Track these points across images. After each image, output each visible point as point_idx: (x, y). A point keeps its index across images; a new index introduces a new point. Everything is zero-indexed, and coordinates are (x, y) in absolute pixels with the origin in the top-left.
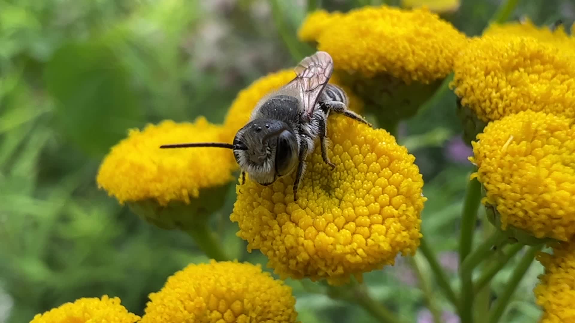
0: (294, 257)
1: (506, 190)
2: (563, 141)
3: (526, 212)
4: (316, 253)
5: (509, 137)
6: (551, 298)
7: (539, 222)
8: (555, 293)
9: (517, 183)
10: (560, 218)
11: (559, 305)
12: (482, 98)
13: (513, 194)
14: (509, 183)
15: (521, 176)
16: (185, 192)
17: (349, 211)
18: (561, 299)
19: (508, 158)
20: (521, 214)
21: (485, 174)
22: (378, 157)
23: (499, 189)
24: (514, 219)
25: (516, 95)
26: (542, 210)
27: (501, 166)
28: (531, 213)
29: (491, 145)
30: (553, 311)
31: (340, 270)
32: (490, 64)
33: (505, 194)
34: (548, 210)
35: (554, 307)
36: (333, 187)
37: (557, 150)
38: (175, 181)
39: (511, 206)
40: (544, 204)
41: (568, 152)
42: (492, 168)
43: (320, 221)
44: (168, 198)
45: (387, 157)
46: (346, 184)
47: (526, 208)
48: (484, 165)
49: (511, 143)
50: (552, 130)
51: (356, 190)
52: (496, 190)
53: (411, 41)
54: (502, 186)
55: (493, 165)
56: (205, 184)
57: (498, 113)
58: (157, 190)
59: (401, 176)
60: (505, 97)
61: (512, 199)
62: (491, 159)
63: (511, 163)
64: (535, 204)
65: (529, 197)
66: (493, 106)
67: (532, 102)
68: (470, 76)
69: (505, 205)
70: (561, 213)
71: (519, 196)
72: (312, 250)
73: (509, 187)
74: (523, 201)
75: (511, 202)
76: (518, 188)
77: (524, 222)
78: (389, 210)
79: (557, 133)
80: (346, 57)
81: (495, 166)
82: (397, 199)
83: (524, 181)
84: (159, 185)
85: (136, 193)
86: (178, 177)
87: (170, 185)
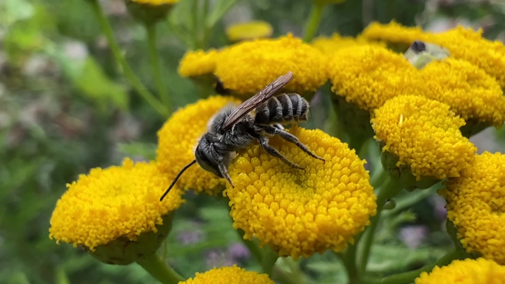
0: (305, 239)
1: (412, 152)
2: (428, 111)
3: (431, 164)
5: (399, 116)
6: (463, 217)
7: (440, 168)
8: (463, 213)
9: (418, 145)
10: (451, 162)
11: (470, 220)
13: (419, 154)
14: (413, 147)
15: (418, 140)
17: (327, 194)
18: (470, 215)
19: (407, 130)
20: (428, 166)
21: (392, 145)
22: (326, 150)
23: (407, 152)
24: (423, 171)
25: (383, 87)
26: (440, 160)
27: (403, 137)
28: (434, 163)
29: (389, 125)
30: (468, 225)
31: (341, 238)
33: (412, 155)
34: (444, 159)
35: (468, 222)
36: (303, 180)
37: (428, 118)
38: (141, 216)
39: (420, 162)
40: (440, 155)
41: (434, 118)
42: (397, 140)
44: (139, 232)
45: (332, 148)
46: (313, 175)
47: (430, 161)
48: (389, 139)
49: (404, 120)
50: (419, 105)
51: (322, 177)
52: (406, 154)
54: (409, 150)
55: (397, 138)
56: (165, 211)
58: (127, 228)
59: (348, 159)
61: (419, 157)
62: (394, 134)
63: (410, 133)
64: (435, 156)
65: (430, 153)
67: (394, 90)
69: (416, 162)
70: (452, 158)
71: (423, 154)
73: (414, 149)
74: (427, 157)
75: (419, 159)
76: (420, 149)
77: (430, 171)
78: (352, 185)
79: (423, 107)
81: (399, 137)
82: (354, 176)
83: (422, 143)
84: (125, 223)
85: (106, 236)
86: (141, 211)
87: (137, 221)
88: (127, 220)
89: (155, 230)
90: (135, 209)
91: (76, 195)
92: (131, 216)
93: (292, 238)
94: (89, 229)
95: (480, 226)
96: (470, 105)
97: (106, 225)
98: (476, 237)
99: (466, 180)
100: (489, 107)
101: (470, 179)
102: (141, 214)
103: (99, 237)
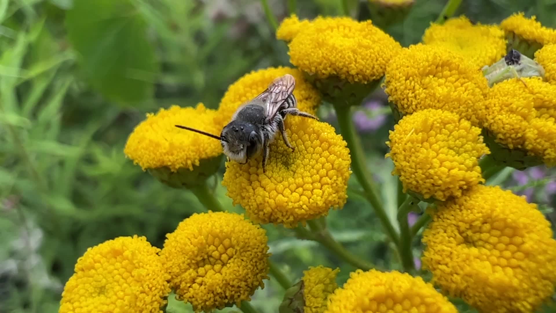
0: (262, 210)
1: (405, 166)
2: (451, 132)
3: (417, 182)
4: (276, 208)
5: (412, 128)
6: (431, 238)
7: (426, 188)
8: (434, 235)
9: (413, 162)
10: (439, 186)
11: (435, 242)
12: (402, 97)
13: (410, 169)
14: (408, 162)
15: (416, 157)
16: (189, 162)
17: (299, 180)
18: (437, 238)
19: (409, 144)
20: (414, 183)
21: (394, 154)
22: (321, 143)
23: (402, 165)
24: (409, 186)
25: (425, 95)
26: (428, 181)
27: (405, 150)
28: (421, 182)
29: (401, 134)
30: (431, 246)
31: (291, 219)
32: (411, 71)
33: (405, 169)
34: (432, 180)
35: (432, 244)
36: (290, 163)
37: (446, 138)
38: (182, 154)
39: (408, 177)
40: (430, 177)
41: (454, 139)
42: (399, 151)
43: (279, 187)
44: (177, 166)
45: (327, 143)
46: (299, 161)
47: (417, 179)
48: (394, 148)
49: (412, 134)
50: (444, 124)
51: (305, 166)
52: (400, 166)
53: (354, 52)
54: (404, 163)
55: (399, 149)
56: (204, 156)
57: (413, 109)
58: (170, 161)
59: (335, 156)
60: (418, 97)
61: (409, 172)
62: (398, 144)
63: (411, 148)
64: (424, 176)
65: (420, 171)
66: (409, 103)
67: (436, 101)
68: (396, 80)
69: (405, 176)
70: (440, 182)
71: (414, 170)
72: (273, 205)
73: (408, 164)
74: (416, 174)
75: (408, 174)
76: (413, 165)
77: (417, 188)
78: (326, 179)
79: (447, 126)
80: (307, 62)
81: (401, 149)
82: (332, 172)
83: (418, 160)
84: (170, 157)
85: (154, 162)
86: (184, 151)
87: (179, 157)
88: (172, 155)
89: (191, 168)
90: (180, 148)
91: (151, 125)
92: (175, 152)
93: (252, 206)
95: (439, 251)
98: (432, 259)
100: (543, 142)
101: (457, 206)
103: (150, 162)
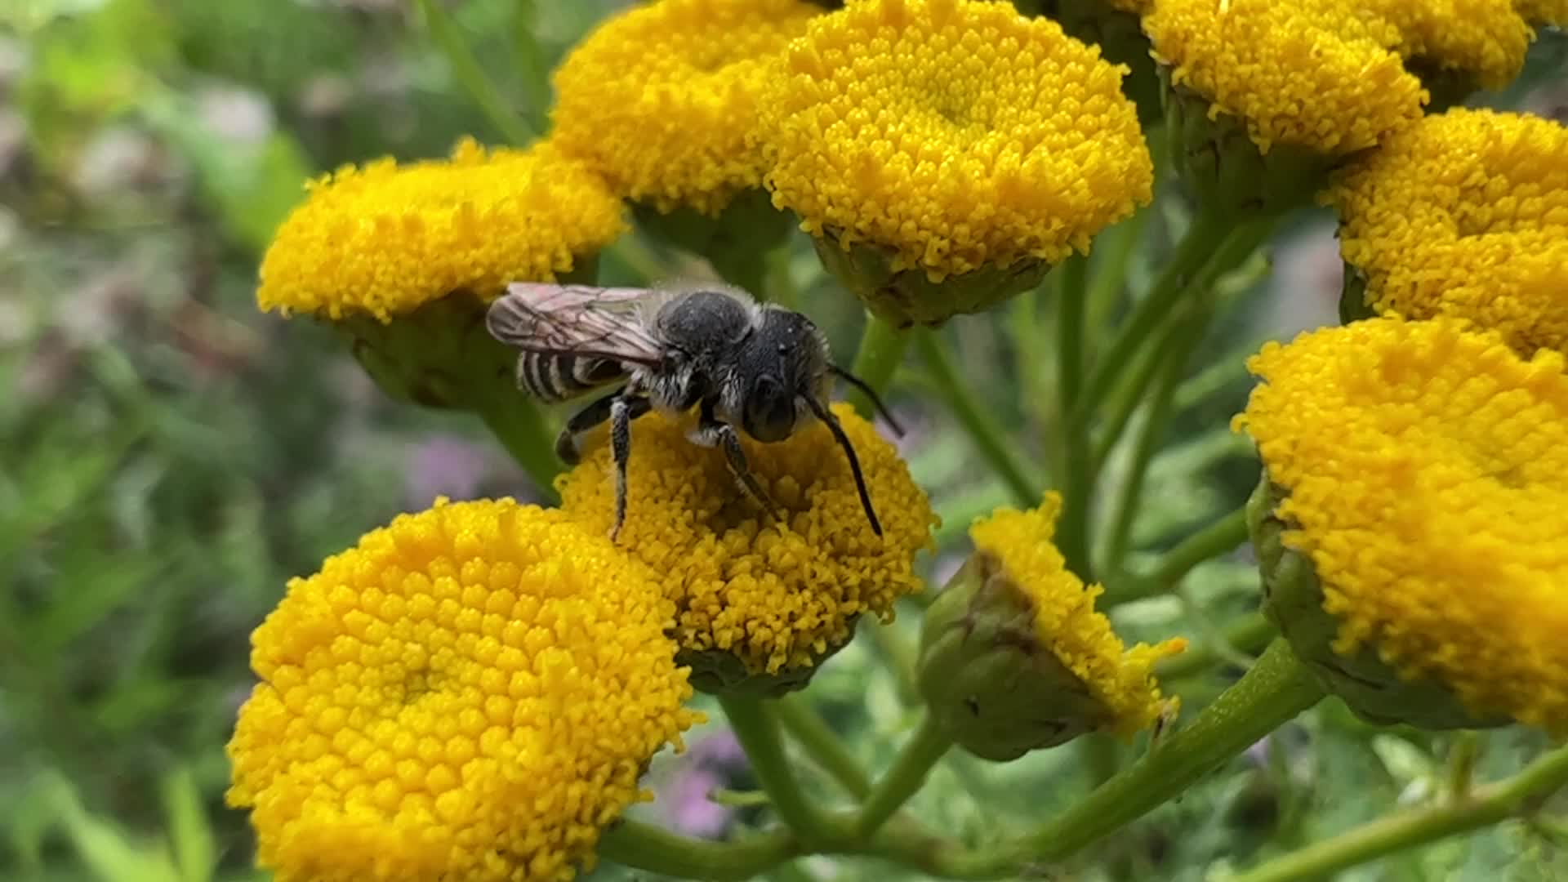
1: (1252, 75)
3: (1301, 104)
6: (1381, 243)
7: (1327, 116)
8: (1384, 234)
9: (1269, 57)
10: (1356, 101)
11: (1400, 249)
13: (1270, 78)
14: (1255, 60)
15: (1270, 45)
17: (1022, 131)
18: (1399, 239)
19: (1239, 20)
20: (1293, 108)
21: (1198, 66)
22: (1022, 43)
23: (1239, 77)
24: (1280, 124)
26: (1326, 94)
27: (1225, 39)
28: (1310, 102)
29: (1193, 15)
30: (1394, 262)
33: (1253, 84)
34: (1337, 91)
35: (1394, 255)
38: (515, 239)
39: (1271, 100)
40: (1326, 83)
41: (1315, 12)
42: (1214, 47)
46: (986, 96)
47: (1298, 97)
48: (1191, 48)
51: (1011, 100)
52: (1235, 80)
54: (1244, 69)
55: (1214, 43)
61: (1269, 86)
62: (1204, 33)
63: (1247, 29)
64: (1312, 85)
65: (1300, 78)
69: (1260, 100)
70: (1358, 92)
71: (1280, 78)
73: (1257, 67)
74: (1291, 86)
75: (1270, 91)
76: (1274, 66)
77: (1299, 124)
78: (1087, 120)
81: (1219, 41)
82: (1096, 100)
83: (1280, 52)
84: (474, 253)
85: (421, 282)
86: (513, 227)
87: (504, 249)
88: (477, 244)
90: (498, 220)
92: (489, 237)
93: (928, 212)
94: (375, 264)
95: (1427, 259)
96: (1418, 16)
97: (420, 255)
98: (1415, 285)
99: (1394, 161)
100: (1471, 27)
101: (1404, 157)
102: (516, 235)
103: (400, 283)
